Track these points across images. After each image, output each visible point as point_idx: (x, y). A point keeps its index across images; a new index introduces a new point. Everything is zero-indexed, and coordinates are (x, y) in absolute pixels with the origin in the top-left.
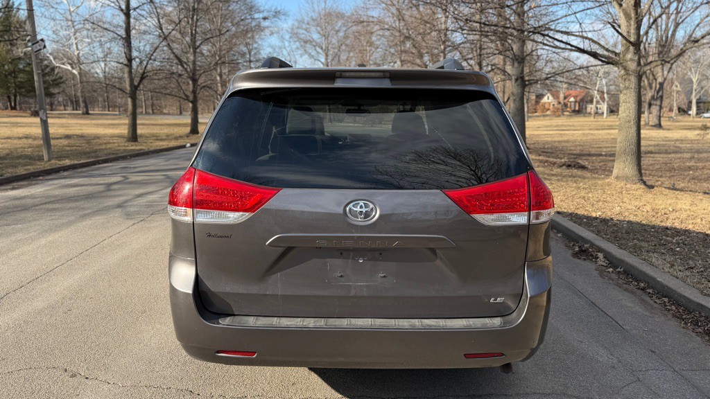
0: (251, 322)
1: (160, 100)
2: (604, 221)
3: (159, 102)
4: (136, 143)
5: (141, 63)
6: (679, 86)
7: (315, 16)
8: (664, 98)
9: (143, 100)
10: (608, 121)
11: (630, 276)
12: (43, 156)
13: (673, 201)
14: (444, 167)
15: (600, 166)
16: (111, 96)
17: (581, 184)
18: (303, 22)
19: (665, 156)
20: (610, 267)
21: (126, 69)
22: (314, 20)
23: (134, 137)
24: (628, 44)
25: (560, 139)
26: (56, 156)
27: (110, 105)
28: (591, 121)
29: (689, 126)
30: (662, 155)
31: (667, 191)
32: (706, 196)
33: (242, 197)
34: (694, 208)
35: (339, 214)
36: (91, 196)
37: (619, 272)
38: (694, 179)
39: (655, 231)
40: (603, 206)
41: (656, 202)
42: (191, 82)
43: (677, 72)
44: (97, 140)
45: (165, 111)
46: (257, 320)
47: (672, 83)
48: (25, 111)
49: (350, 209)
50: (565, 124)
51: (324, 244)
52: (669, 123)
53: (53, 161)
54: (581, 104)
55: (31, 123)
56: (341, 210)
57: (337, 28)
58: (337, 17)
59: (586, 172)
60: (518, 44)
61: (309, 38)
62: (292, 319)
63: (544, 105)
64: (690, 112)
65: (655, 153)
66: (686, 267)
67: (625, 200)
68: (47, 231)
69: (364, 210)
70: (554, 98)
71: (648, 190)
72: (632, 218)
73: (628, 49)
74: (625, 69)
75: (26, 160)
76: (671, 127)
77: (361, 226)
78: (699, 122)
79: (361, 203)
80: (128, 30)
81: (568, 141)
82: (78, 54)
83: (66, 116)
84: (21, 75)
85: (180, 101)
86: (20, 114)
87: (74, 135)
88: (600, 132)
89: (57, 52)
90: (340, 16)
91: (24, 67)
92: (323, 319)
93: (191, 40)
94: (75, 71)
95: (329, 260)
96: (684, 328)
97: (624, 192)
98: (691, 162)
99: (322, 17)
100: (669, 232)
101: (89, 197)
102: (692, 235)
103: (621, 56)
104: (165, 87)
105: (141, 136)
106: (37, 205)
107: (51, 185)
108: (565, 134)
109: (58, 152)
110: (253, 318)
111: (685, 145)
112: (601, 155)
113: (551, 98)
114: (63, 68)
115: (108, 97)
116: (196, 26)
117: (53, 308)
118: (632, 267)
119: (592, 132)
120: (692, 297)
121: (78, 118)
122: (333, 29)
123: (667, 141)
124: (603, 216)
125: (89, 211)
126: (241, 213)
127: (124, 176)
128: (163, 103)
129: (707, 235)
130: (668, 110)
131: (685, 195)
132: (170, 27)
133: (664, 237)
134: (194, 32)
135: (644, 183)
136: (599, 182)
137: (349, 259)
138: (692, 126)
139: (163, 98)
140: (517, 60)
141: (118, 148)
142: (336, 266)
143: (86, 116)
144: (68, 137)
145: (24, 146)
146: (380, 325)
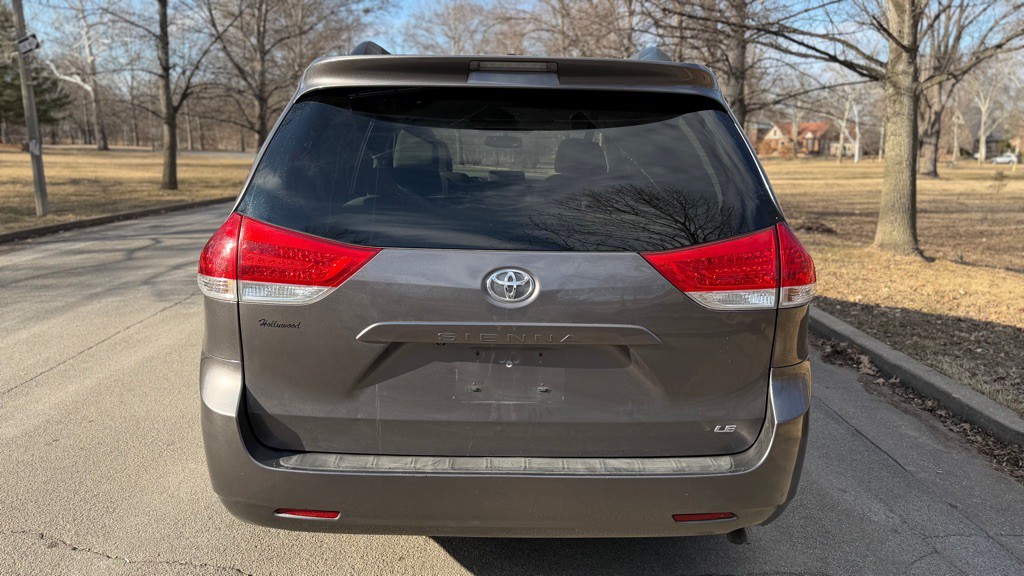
0: (332, 463)
1: (213, 130)
2: (867, 308)
3: (211, 133)
4: (175, 191)
5: (184, 73)
6: (961, 118)
7: (440, 9)
8: (941, 135)
9: (188, 130)
10: (861, 167)
11: (910, 389)
12: (35, 209)
13: (964, 280)
14: (633, 217)
15: (854, 230)
16: (141, 125)
17: (830, 255)
18: (423, 19)
19: (945, 216)
20: (880, 377)
21: (161, 83)
22: (437, 15)
23: (172, 182)
24: (900, 49)
25: (794, 191)
26: (54, 209)
27: (140, 137)
28: (837, 167)
29: (976, 174)
30: (941, 215)
31: (955, 265)
32: (1010, 273)
33: (317, 263)
34: (995, 290)
35: (475, 291)
36: (102, 268)
37: (893, 384)
38: (989, 249)
39: (943, 323)
40: (863, 287)
41: (940, 281)
42: (256, 103)
43: (959, 97)
44: (118, 187)
45: (220, 147)
46: (341, 459)
47: (952, 113)
48: (14, 144)
49: (493, 282)
50: (800, 170)
51: (450, 338)
52: (947, 171)
53: (49, 217)
54: (822, 142)
55: (22, 162)
56: (477, 285)
57: (472, 28)
58: (472, 11)
59: (835, 238)
60: (736, 51)
61: (431, 42)
62: (398, 458)
63: (768, 143)
64: (977, 156)
65: (931, 212)
66: (994, 377)
67: (894, 277)
68: (31, 319)
69: (515, 284)
70: (784, 134)
71: (925, 263)
72: (908, 305)
73: (899, 57)
74: (895, 85)
75: (8, 215)
76: (951, 176)
77: (511, 310)
78: (991, 169)
79: (511, 273)
80: (164, 24)
81: (805, 194)
82: (93, 61)
83: (75, 152)
84: (8, 91)
85: (241, 131)
86: (7, 149)
87: (84, 179)
88: (852, 182)
89: (62, 59)
90: (477, 10)
91: (13, 79)
92: (447, 459)
93: (258, 41)
94: (88, 88)
95: (456, 364)
96: (996, 469)
97: (892, 266)
98: (982, 224)
99: (450, 11)
100: (963, 325)
101: (100, 268)
102: (996, 329)
103: (889, 67)
104: (218, 111)
105: (184, 181)
106: (20, 281)
107: (43, 251)
108: (800, 185)
109: (58, 203)
110: (334, 456)
111: (972, 201)
112: (853, 214)
113: (779, 133)
114: (69, 82)
115: (136, 125)
116: (265, 21)
117: (30, 437)
118: (914, 376)
119: (839, 182)
120: (1007, 423)
121: (92, 155)
122: (467, 29)
123: (946, 195)
124: (865, 301)
125: (99, 289)
126: (316, 288)
127: (154, 239)
128: (218, 135)
129: (1019, 330)
130: (945, 151)
131: (981, 272)
132: (228, 22)
133: (957, 332)
134: (262, 29)
135: (921, 253)
136: (855, 252)
137: (489, 362)
138: (980, 174)
139: (217, 128)
140: (734, 74)
141: (149, 199)
142: (469, 374)
143: (104, 152)
144: (75, 182)
145: (8, 194)
146: (540, 469)
